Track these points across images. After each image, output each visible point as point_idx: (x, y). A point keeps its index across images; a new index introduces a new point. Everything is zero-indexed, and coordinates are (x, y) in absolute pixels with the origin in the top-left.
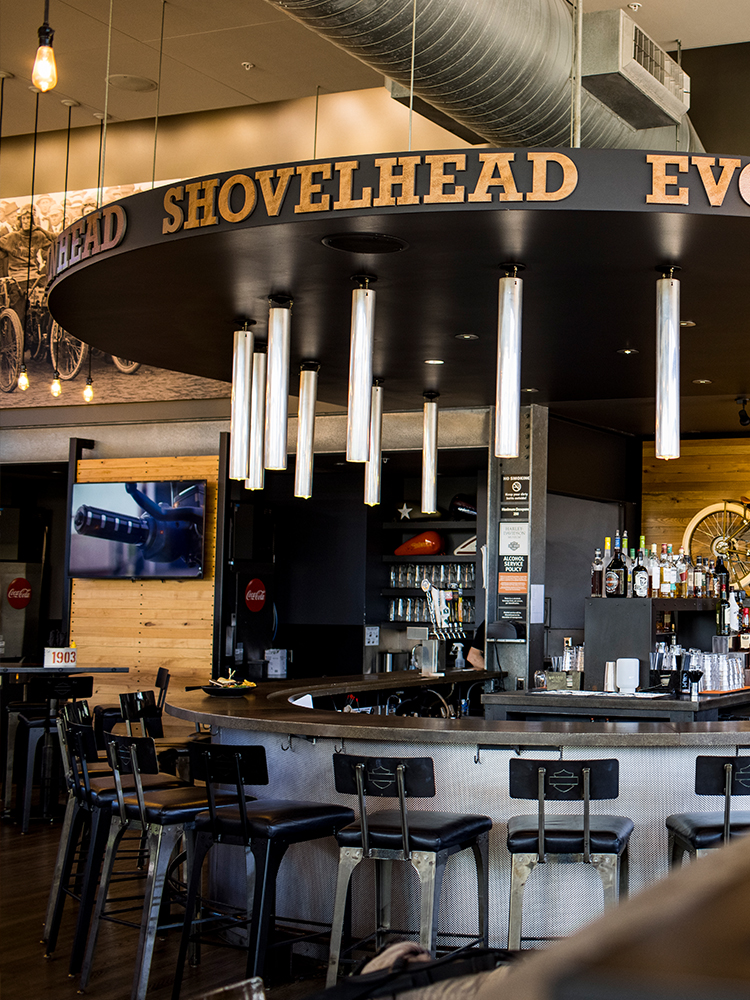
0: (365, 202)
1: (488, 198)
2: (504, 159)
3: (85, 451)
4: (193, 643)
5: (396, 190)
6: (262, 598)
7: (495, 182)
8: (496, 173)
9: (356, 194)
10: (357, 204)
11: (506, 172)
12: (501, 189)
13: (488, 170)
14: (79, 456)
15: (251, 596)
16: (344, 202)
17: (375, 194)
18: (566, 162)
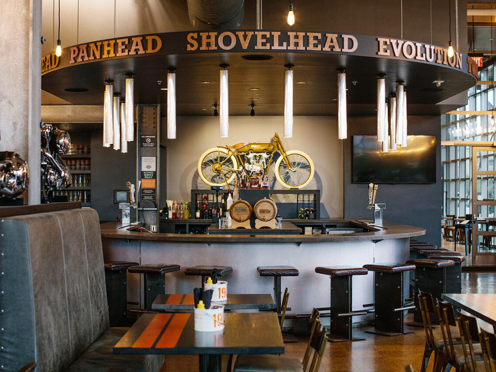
0: (284, 47)
1: (329, 50)
2: (334, 36)
5: (296, 44)
7: (332, 44)
8: (332, 41)
9: (281, 44)
10: (281, 48)
11: (335, 41)
12: (334, 47)
13: (329, 40)
16: (276, 47)
17: (288, 45)
18: (354, 39)
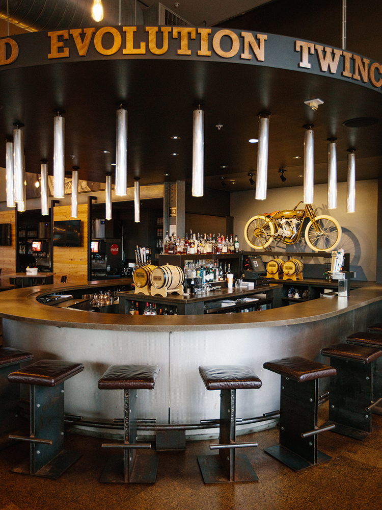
3: (56, 204)
4: (83, 266)
6: (117, 250)
14: (54, 206)
15: (113, 250)
